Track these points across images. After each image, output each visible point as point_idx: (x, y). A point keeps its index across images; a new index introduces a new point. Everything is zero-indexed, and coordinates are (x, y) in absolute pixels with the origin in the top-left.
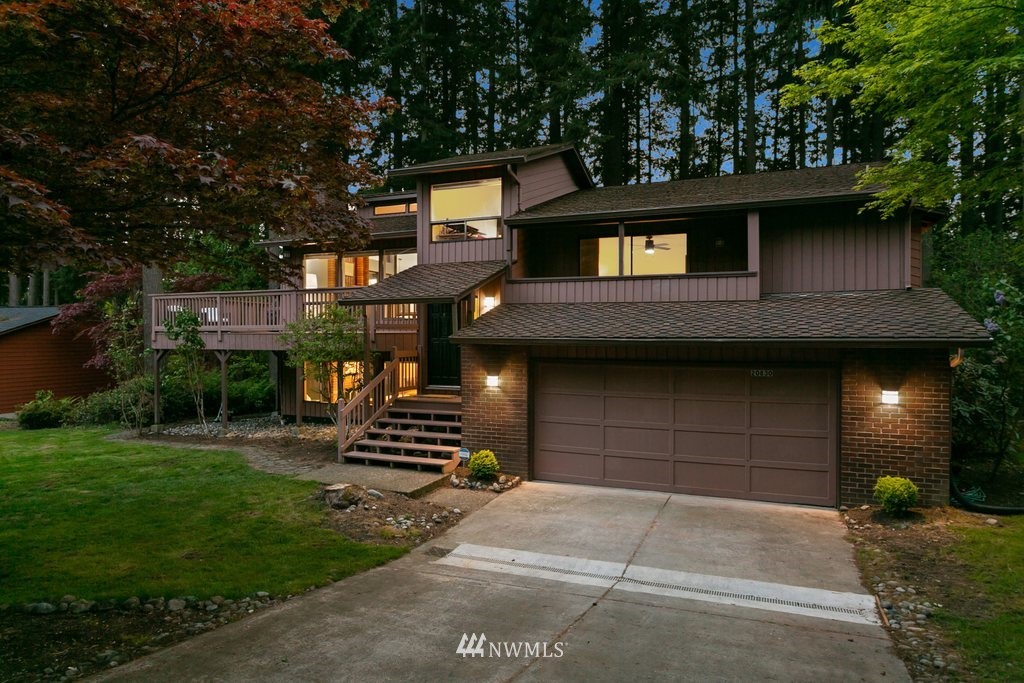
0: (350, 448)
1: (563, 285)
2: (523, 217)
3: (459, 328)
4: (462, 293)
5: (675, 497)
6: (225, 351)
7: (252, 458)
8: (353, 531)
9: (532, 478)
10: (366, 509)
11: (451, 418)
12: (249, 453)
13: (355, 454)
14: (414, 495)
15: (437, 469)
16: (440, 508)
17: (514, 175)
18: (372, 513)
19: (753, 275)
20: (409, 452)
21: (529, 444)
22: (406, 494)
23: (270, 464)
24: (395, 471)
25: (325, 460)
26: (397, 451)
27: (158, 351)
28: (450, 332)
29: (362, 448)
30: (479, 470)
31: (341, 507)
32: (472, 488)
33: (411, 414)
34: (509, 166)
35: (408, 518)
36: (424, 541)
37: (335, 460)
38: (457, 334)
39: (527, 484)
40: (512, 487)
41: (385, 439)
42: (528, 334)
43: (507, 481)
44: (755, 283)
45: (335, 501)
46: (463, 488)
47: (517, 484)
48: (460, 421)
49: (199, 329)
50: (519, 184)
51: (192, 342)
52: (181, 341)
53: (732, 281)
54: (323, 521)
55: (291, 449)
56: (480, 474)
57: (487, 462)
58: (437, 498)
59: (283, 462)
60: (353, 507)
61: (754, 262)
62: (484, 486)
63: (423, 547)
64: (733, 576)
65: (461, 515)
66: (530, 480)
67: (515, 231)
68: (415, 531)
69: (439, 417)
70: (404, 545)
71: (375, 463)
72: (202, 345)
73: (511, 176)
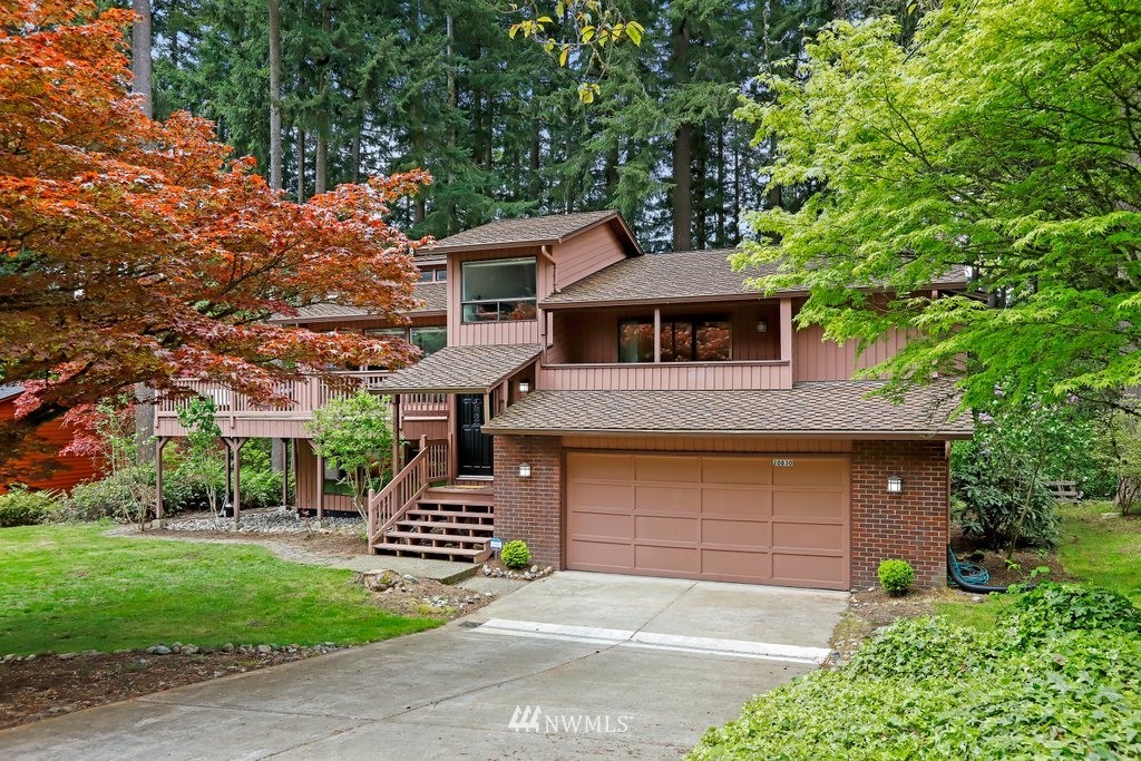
0: (380, 540)
1: (599, 372)
2: (558, 299)
3: (491, 417)
4: (494, 383)
5: (701, 584)
6: (238, 439)
7: (277, 551)
8: (393, 607)
9: (564, 568)
10: (403, 591)
11: (483, 509)
12: (274, 547)
13: (385, 545)
14: (446, 582)
15: (469, 559)
16: (472, 593)
17: (548, 255)
18: (409, 594)
19: (786, 364)
20: (441, 544)
21: (560, 534)
22: (439, 580)
23: (298, 556)
24: (428, 561)
25: (353, 552)
26: (429, 542)
27: (160, 438)
28: (482, 422)
29: (392, 540)
30: (511, 560)
31: (379, 589)
32: (503, 576)
33: (442, 505)
34: (543, 248)
35: (441, 599)
36: (458, 616)
37: (365, 552)
38: (489, 425)
39: (559, 574)
40: (544, 575)
41: (415, 530)
42: (560, 425)
43: (538, 571)
44: (787, 373)
45: (374, 584)
46: (495, 576)
47: (550, 573)
48: (492, 512)
49: (214, 415)
50: (554, 264)
51: (207, 429)
52: (195, 428)
53: (766, 370)
54: (365, 600)
55: (315, 542)
56: (512, 563)
57: (520, 550)
58: (469, 584)
59: (310, 554)
60: (390, 590)
61: (786, 352)
62: (516, 575)
63: (458, 621)
64: (723, 638)
65: (492, 598)
66: (562, 570)
67: (550, 315)
68: (449, 609)
69: (470, 509)
70: (439, 619)
71: (405, 554)
72: (218, 433)
73: (546, 258)
